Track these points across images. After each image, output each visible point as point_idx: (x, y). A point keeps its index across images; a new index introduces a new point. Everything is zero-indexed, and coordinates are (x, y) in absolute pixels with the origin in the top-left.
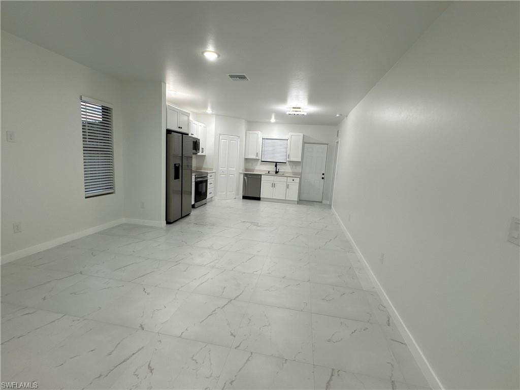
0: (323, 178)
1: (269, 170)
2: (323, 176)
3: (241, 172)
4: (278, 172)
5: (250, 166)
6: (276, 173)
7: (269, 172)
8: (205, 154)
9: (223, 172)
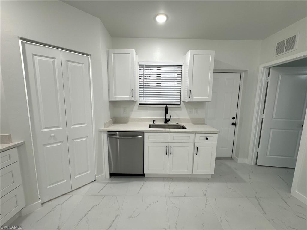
0: (233, 124)
1: (154, 117)
2: (234, 121)
3: (103, 128)
4: (169, 120)
5: (120, 112)
6: (165, 123)
7: (154, 121)
9: (53, 136)
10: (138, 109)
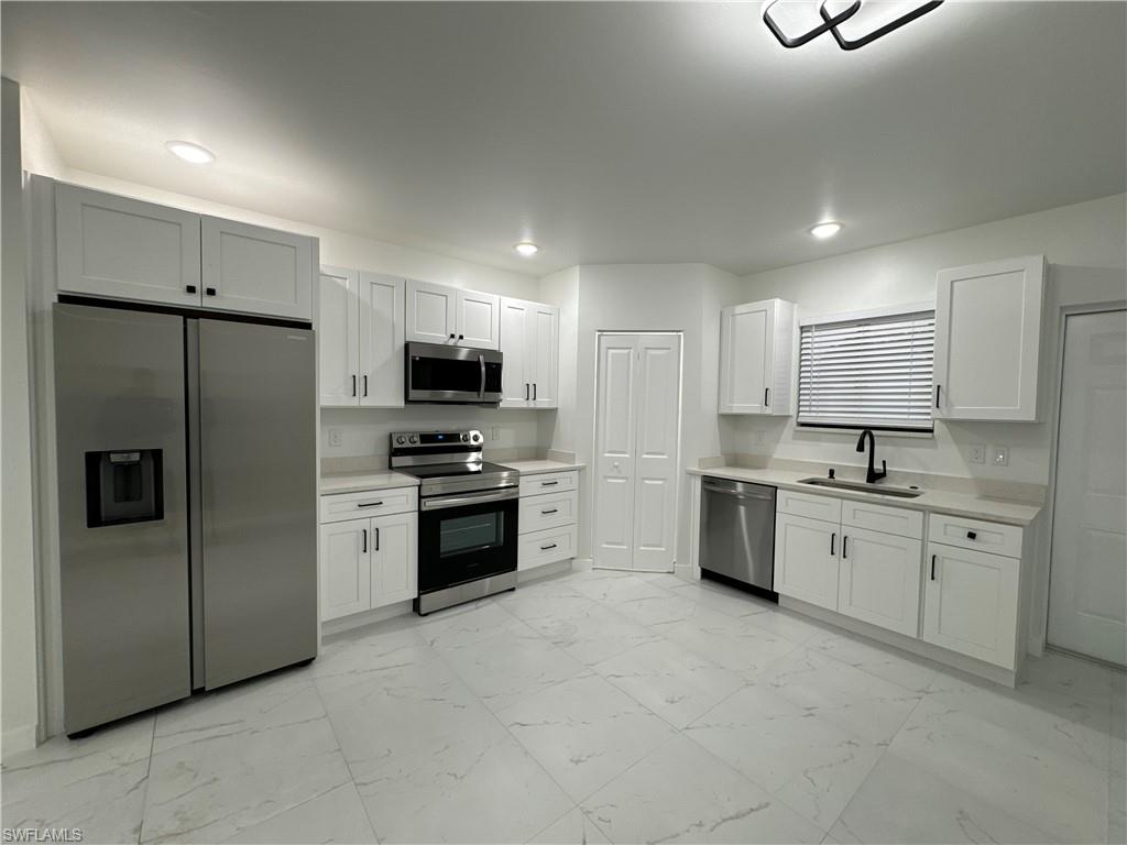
1: (836, 463)
4: (883, 475)
5: (749, 443)
6: (868, 481)
7: (832, 473)
8: (554, 406)
9: (617, 467)
10: (794, 439)
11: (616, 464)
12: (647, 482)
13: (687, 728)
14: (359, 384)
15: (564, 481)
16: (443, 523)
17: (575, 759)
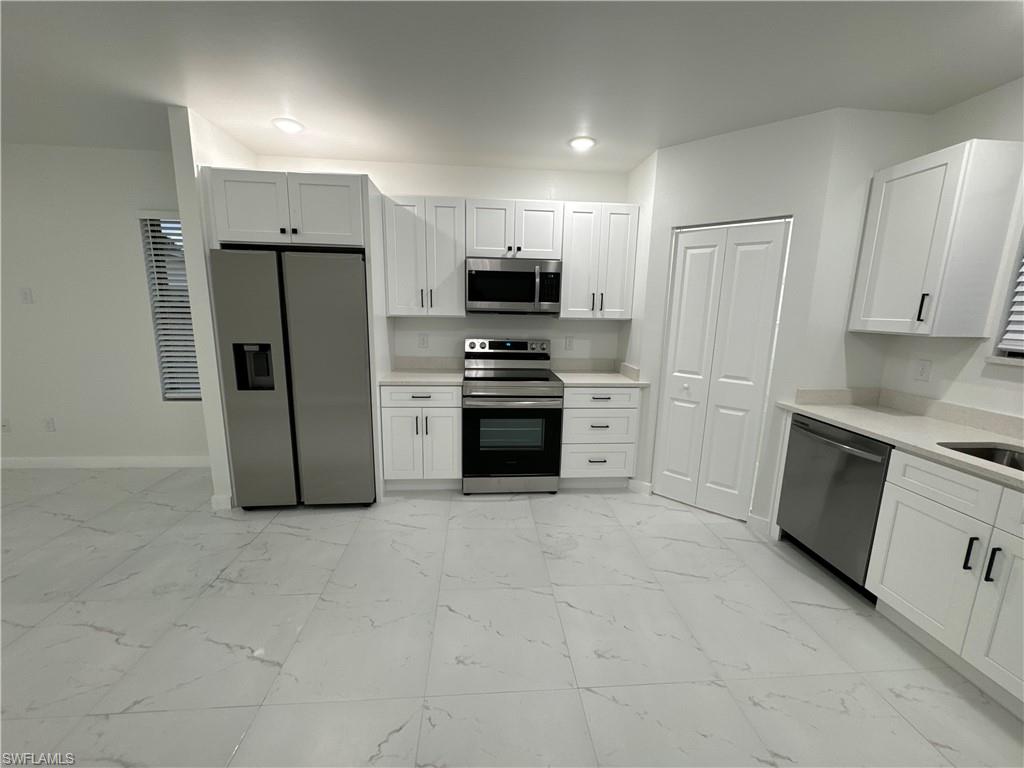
8: (627, 317)
9: (687, 389)
10: (985, 374)
11: (686, 385)
12: (722, 411)
13: (588, 689)
14: (426, 297)
15: (619, 398)
16: (482, 421)
17: (462, 658)
